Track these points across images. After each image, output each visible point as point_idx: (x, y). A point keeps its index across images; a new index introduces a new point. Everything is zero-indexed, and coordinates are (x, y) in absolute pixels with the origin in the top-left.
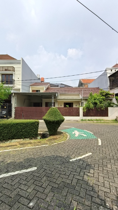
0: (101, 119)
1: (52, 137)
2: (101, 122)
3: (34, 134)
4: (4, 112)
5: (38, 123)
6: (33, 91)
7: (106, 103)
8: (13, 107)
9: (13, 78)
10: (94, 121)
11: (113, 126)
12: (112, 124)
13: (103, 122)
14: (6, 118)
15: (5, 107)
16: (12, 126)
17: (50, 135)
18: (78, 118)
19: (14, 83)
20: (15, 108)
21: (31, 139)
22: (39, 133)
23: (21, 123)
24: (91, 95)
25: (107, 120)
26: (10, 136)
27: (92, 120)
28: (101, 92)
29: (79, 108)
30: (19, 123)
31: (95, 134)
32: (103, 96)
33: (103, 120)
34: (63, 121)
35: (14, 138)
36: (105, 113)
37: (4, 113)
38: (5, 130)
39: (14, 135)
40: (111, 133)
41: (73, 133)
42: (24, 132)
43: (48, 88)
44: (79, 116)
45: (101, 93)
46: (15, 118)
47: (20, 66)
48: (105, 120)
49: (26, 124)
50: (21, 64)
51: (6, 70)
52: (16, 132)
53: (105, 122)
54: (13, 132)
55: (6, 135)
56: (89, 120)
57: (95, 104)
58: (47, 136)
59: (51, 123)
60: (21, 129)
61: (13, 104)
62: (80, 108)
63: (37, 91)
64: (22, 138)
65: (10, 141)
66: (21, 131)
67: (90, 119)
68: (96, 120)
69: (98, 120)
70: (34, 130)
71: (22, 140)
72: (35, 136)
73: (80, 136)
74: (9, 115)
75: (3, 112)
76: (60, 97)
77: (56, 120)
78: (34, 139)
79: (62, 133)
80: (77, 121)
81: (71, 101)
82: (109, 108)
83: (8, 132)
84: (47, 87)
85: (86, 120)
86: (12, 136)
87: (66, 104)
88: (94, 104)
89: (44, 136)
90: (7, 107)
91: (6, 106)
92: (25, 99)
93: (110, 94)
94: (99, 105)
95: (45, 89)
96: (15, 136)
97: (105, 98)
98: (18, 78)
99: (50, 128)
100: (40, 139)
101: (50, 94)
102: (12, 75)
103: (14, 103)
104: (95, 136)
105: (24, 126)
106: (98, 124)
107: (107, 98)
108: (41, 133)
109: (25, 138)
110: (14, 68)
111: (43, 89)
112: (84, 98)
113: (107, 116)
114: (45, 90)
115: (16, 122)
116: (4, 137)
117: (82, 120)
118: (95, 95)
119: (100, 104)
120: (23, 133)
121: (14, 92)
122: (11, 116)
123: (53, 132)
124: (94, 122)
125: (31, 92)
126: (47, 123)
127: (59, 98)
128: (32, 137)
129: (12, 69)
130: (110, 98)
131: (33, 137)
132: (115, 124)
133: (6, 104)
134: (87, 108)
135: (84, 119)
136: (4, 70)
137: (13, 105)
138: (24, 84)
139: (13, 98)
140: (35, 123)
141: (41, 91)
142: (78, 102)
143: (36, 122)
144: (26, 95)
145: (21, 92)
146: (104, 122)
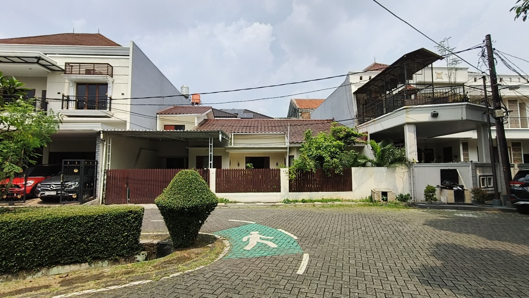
0: (335, 198)
1: (178, 254)
2: (333, 206)
3: (124, 248)
4: (73, 185)
5: (138, 217)
6: (166, 127)
7: (347, 157)
8: (99, 170)
9: (109, 94)
10: (316, 203)
11: (360, 214)
12: (358, 210)
13: (337, 206)
14: (76, 200)
15: (76, 171)
16: (51, 225)
18: (276, 196)
19: (110, 108)
20: (106, 172)
21: (116, 261)
22: (142, 241)
23: (80, 216)
24: (308, 137)
25: (349, 201)
26: (43, 258)
27: (311, 201)
28: (335, 131)
29: (279, 170)
31: (302, 239)
32: (339, 139)
33: (339, 200)
35: (57, 264)
36: (343, 182)
37: (73, 187)
38: (26, 240)
39: (59, 252)
40: (347, 235)
41: (245, 239)
42: (91, 242)
43: (206, 121)
44: (278, 190)
45: (335, 133)
47: (129, 62)
48: (345, 201)
49: (96, 219)
50: (131, 57)
51: (88, 72)
52: (65, 244)
53: (343, 206)
54: (55, 245)
55: (29, 255)
56: (303, 201)
57: (320, 159)
58: (170, 249)
59: (174, 213)
60: (80, 235)
61: (100, 163)
62: (281, 169)
63: (177, 127)
64: (86, 261)
65: (44, 271)
66: (82, 241)
67: (306, 198)
68: (322, 201)
69: (327, 201)
70: (123, 237)
71: (85, 266)
72: (128, 252)
73: (260, 246)
74: (87, 190)
75: (70, 183)
76: (234, 143)
78: (125, 261)
80: (274, 205)
81: (264, 153)
82: (353, 169)
83: (36, 245)
84: (204, 116)
85: (297, 201)
86: (49, 258)
87: (249, 160)
88: (317, 160)
89: (160, 250)
90: (82, 170)
91: (78, 168)
92: (140, 149)
93: (356, 136)
94: (328, 162)
95: (196, 122)
96: (61, 256)
97: (343, 144)
98: (123, 94)
99: (173, 227)
100: (146, 259)
101: (204, 136)
102: (106, 84)
103: (104, 159)
104: (299, 247)
105: (93, 225)
106: (322, 210)
107: (350, 143)
108: (155, 242)
109: (96, 259)
110: (110, 68)
111: (191, 123)
112: (293, 145)
113: (350, 189)
114: (196, 125)
116: (23, 261)
117: (287, 201)
118: (319, 137)
119: (332, 158)
120: (87, 245)
121: (106, 130)
122: (92, 193)
123: (183, 239)
124: (314, 206)
125: (159, 128)
126: (167, 212)
127: (233, 146)
128: (117, 255)
129: (104, 69)
130: (357, 145)
131: (122, 256)
132: (366, 210)
133: (79, 163)
134: (297, 171)
135: (291, 199)
136: (83, 70)
137: (100, 165)
138: (137, 109)
139: (101, 145)
140: (128, 216)
141: (188, 128)
142: (281, 156)
143: (131, 212)
144: (145, 139)
145: (128, 129)
146: (340, 205)
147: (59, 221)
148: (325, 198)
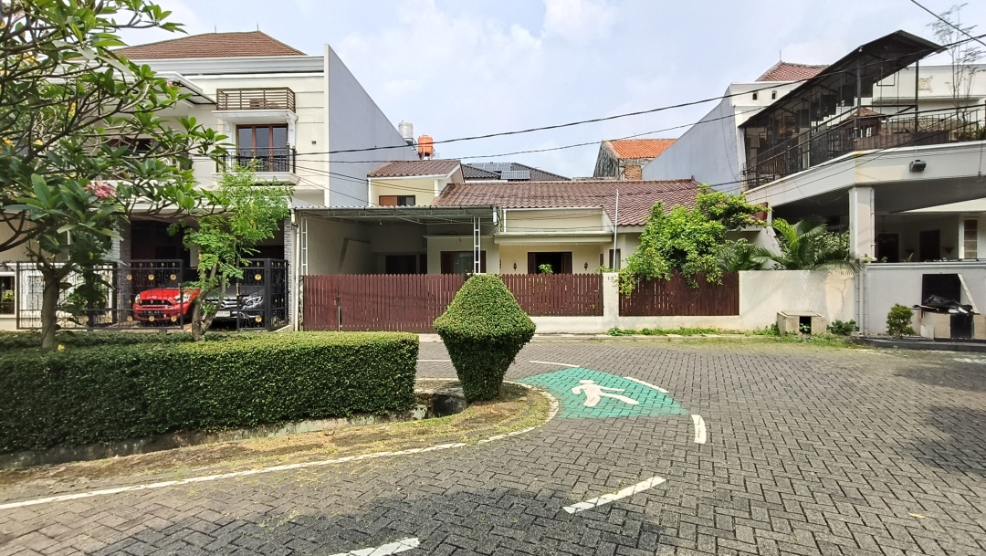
0: (705, 327)
1: (477, 410)
2: (705, 341)
3: (396, 398)
4: (254, 301)
5: (414, 349)
6: (382, 199)
7: (729, 251)
8: (291, 276)
9: (291, 142)
10: (670, 336)
11: (763, 356)
12: (757, 348)
13: (713, 341)
14: (262, 325)
15: (258, 277)
16: (298, 359)
17: (470, 401)
18: (596, 323)
19: (294, 166)
20: (303, 279)
21: (385, 417)
22: (418, 390)
23: (336, 347)
24: (656, 214)
25: (732, 332)
26: (288, 407)
27: (661, 332)
28: (705, 202)
29: (601, 275)
30: (328, 348)
31: (675, 394)
32: (714, 217)
33: (713, 331)
34: (527, 335)
35: (306, 417)
36: (722, 298)
37: (255, 305)
38: (267, 380)
39: (308, 400)
40: (754, 388)
41: (576, 390)
42: (351, 386)
43: (451, 186)
44: (599, 311)
45: (704, 206)
46: (305, 325)
47: (323, 83)
48: (725, 332)
50: (326, 74)
51: (255, 105)
52: (316, 388)
53: (724, 341)
54: (303, 390)
55: (270, 402)
56: (646, 332)
57: (679, 255)
58: (456, 403)
59: (472, 344)
60: (335, 375)
61: (292, 263)
62: (604, 274)
63: (402, 200)
64: (344, 416)
65: (289, 426)
66: (338, 384)
67: (651, 327)
68: (682, 332)
69: (690, 332)
70: (395, 381)
71: (342, 422)
72: (401, 405)
73: (606, 402)
74: (276, 309)
75: (250, 298)
76: (509, 228)
77: (495, 331)
78: (397, 417)
79: (524, 389)
80: (592, 337)
81: (562, 245)
82: (742, 273)
83: (278, 387)
84: (447, 179)
85: (633, 333)
86: (296, 407)
87: (536, 259)
88: (672, 257)
89: (440, 406)
90: (268, 277)
91: (261, 272)
92: (346, 240)
93: (748, 211)
94: (694, 260)
95: (436, 188)
96: (310, 406)
97: (722, 227)
98: (314, 143)
99: (467, 368)
100: (426, 417)
101: (464, 215)
102: (286, 126)
103: (298, 259)
104: (678, 405)
105: (353, 361)
106: (688, 348)
107: (735, 226)
108: (430, 391)
109: (358, 412)
110: (291, 95)
111: (427, 193)
112: (622, 230)
113: (734, 310)
114: (437, 195)
115: (314, 344)
116: (262, 411)
117: (616, 333)
118: (676, 214)
119: (701, 253)
120: (346, 390)
121: (299, 207)
122: (283, 315)
123: (483, 386)
124: (669, 340)
125: (372, 203)
126: (458, 345)
127: (505, 233)
128: (387, 408)
129: (281, 100)
130: (748, 229)
131: (393, 409)
132: (772, 348)
133: (262, 263)
134: (636, 276)
135: (622, 328)
136: (246, 104)
137: (291, 269)
138: (340, 169)
139: (291, 233)
140: (401, 347)
141: (423, 201)
142: (599, 249)
143: (404, 341)
144: (352, 221)
145: (327, 205)
146: (720, 340)
147: (308, 354)
148: (687, 326)
